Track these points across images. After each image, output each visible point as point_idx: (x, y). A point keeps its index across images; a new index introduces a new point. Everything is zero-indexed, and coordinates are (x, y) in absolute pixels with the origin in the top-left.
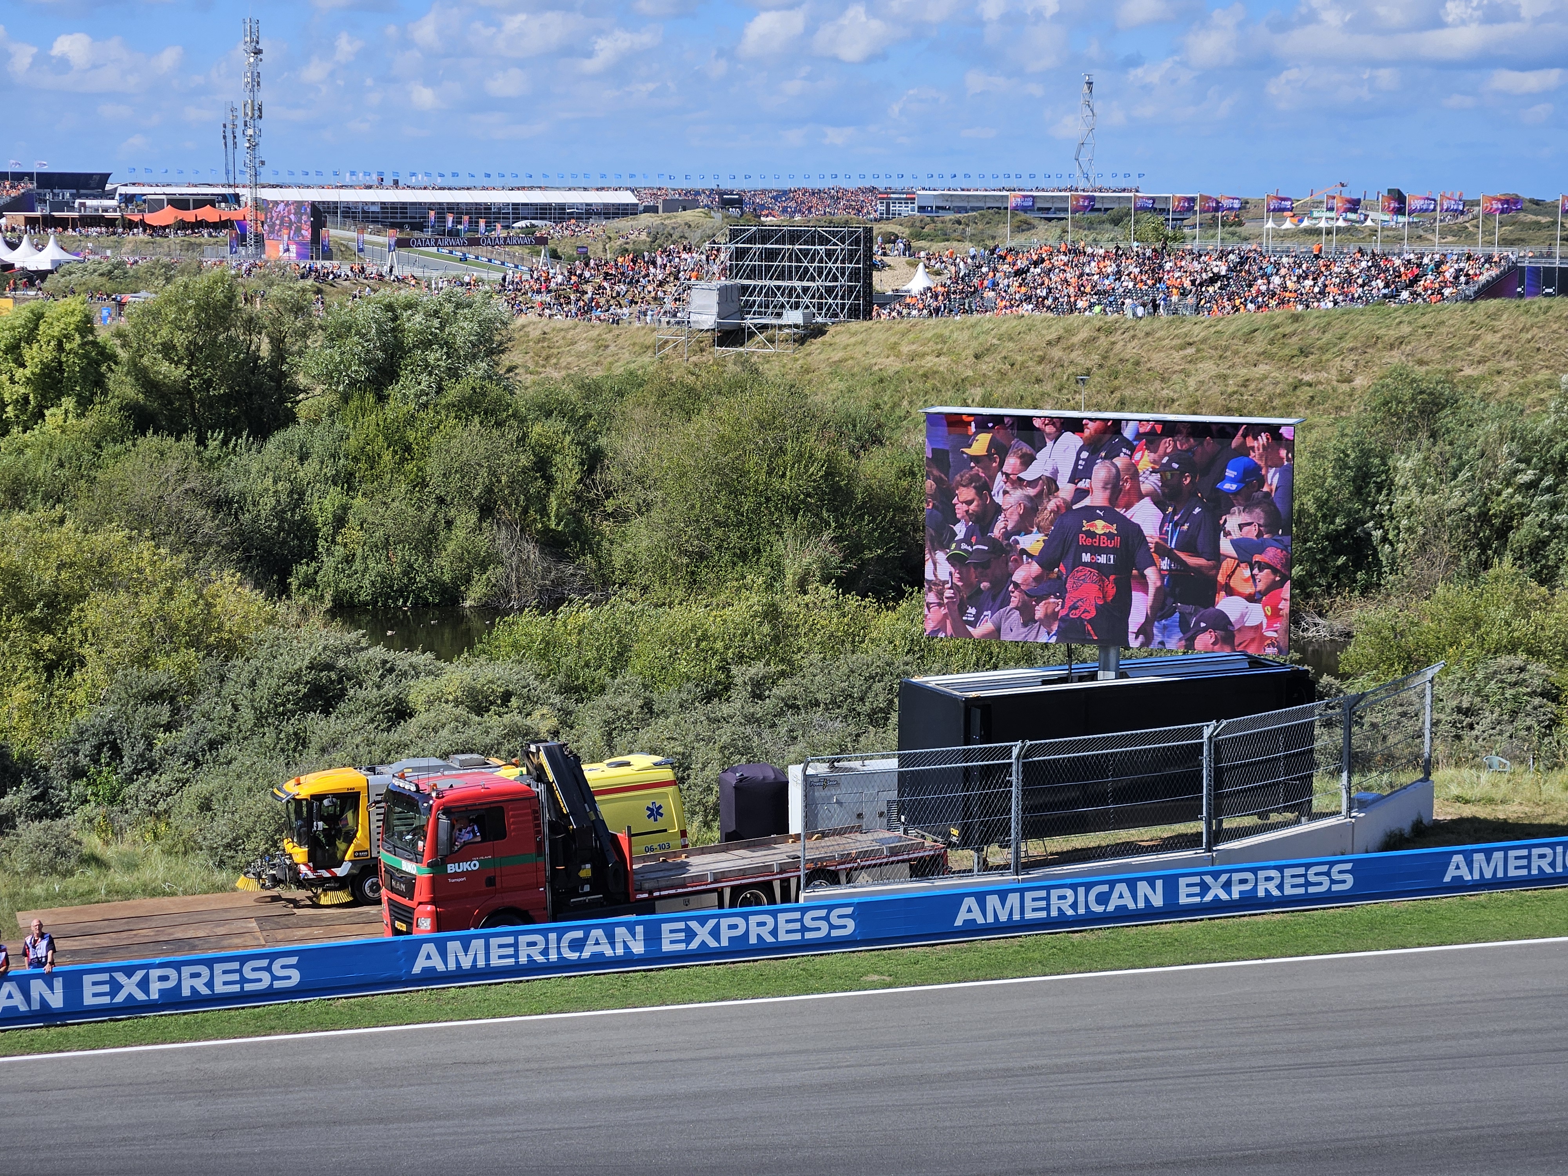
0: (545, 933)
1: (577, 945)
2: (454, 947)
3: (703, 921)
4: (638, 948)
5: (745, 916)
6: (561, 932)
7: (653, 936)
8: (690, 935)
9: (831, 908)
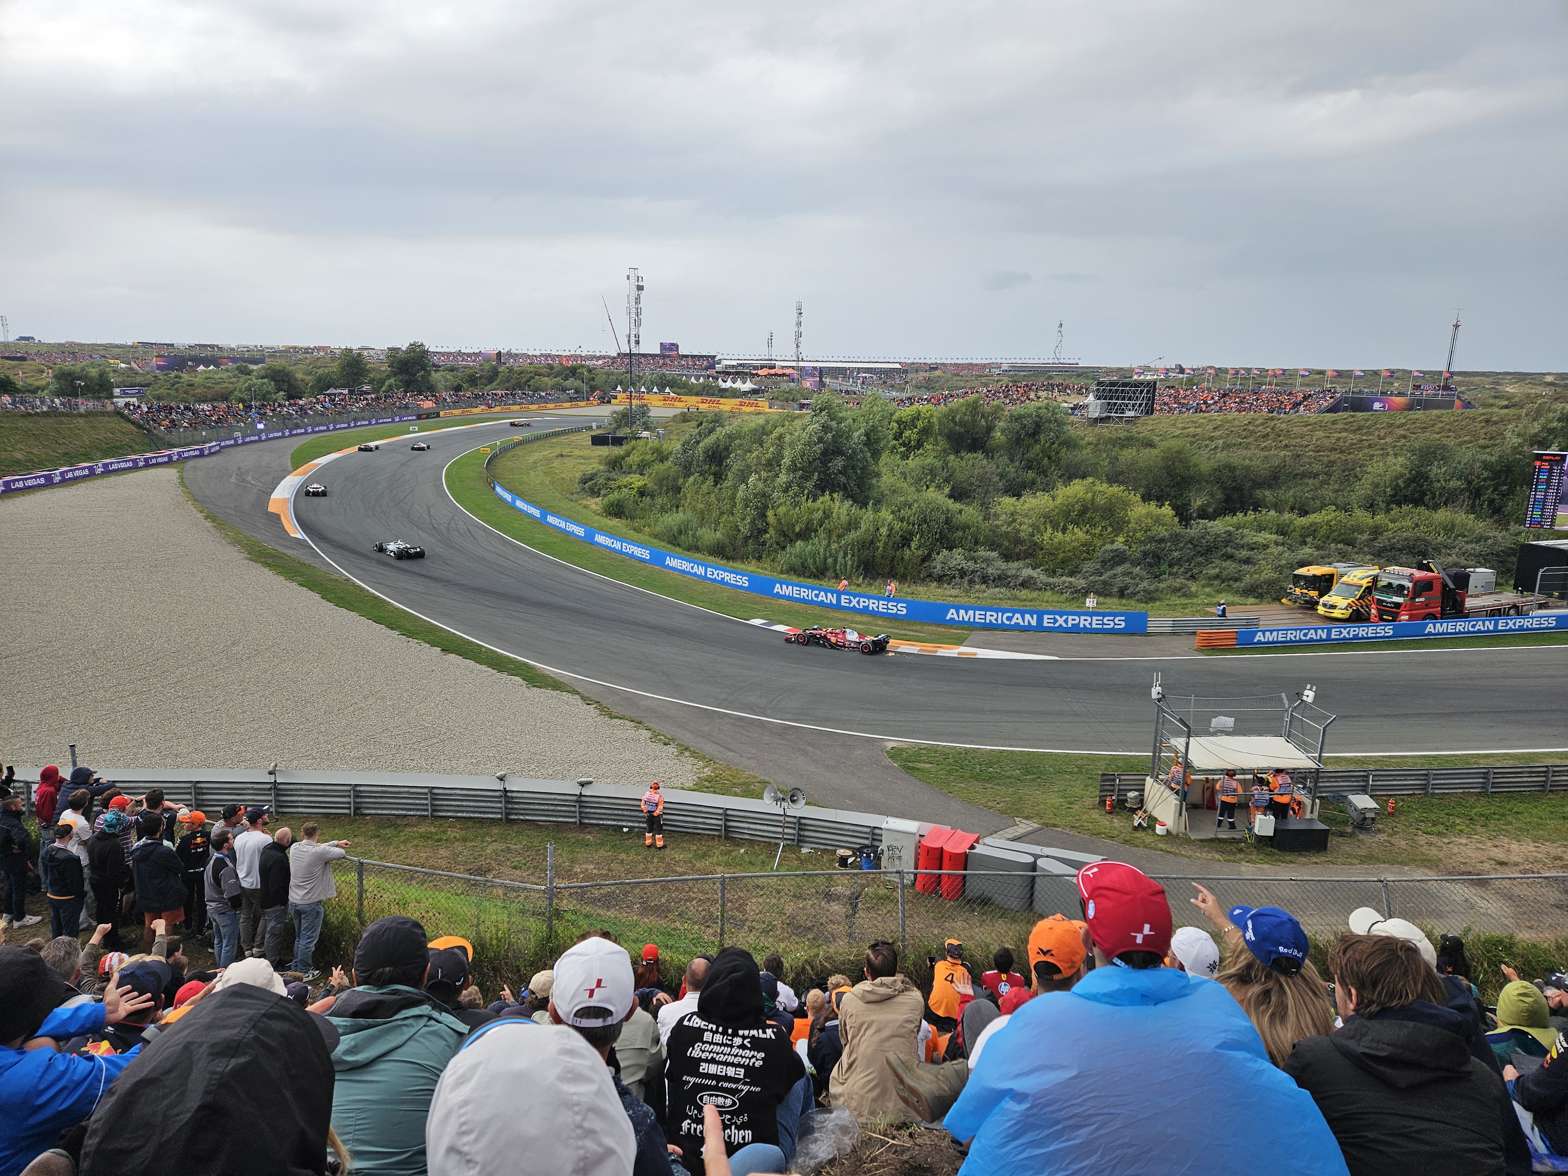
0: (1465, 622)
1: (1473, 626)
2: (1438, 625)
3: (1511, 620)
4: (1491, 628)
5: (1524, 619)
6: (1470, 622)
7: (1496, 625)
8: (1507, 624)
9: (1541, 617)
